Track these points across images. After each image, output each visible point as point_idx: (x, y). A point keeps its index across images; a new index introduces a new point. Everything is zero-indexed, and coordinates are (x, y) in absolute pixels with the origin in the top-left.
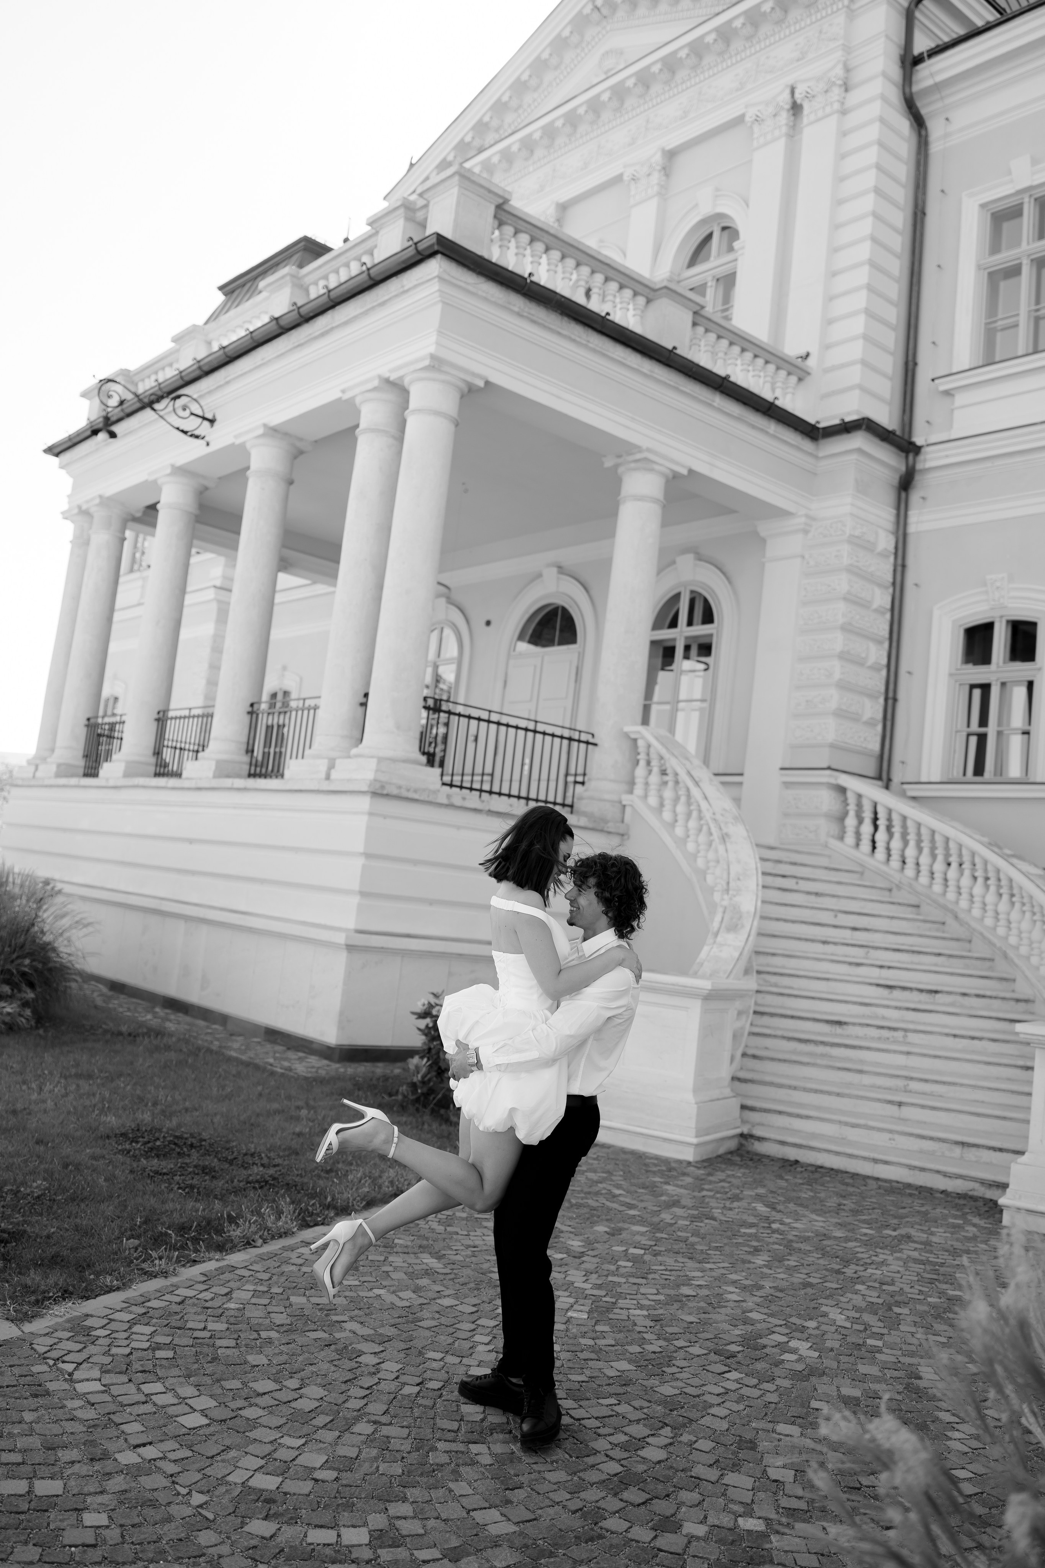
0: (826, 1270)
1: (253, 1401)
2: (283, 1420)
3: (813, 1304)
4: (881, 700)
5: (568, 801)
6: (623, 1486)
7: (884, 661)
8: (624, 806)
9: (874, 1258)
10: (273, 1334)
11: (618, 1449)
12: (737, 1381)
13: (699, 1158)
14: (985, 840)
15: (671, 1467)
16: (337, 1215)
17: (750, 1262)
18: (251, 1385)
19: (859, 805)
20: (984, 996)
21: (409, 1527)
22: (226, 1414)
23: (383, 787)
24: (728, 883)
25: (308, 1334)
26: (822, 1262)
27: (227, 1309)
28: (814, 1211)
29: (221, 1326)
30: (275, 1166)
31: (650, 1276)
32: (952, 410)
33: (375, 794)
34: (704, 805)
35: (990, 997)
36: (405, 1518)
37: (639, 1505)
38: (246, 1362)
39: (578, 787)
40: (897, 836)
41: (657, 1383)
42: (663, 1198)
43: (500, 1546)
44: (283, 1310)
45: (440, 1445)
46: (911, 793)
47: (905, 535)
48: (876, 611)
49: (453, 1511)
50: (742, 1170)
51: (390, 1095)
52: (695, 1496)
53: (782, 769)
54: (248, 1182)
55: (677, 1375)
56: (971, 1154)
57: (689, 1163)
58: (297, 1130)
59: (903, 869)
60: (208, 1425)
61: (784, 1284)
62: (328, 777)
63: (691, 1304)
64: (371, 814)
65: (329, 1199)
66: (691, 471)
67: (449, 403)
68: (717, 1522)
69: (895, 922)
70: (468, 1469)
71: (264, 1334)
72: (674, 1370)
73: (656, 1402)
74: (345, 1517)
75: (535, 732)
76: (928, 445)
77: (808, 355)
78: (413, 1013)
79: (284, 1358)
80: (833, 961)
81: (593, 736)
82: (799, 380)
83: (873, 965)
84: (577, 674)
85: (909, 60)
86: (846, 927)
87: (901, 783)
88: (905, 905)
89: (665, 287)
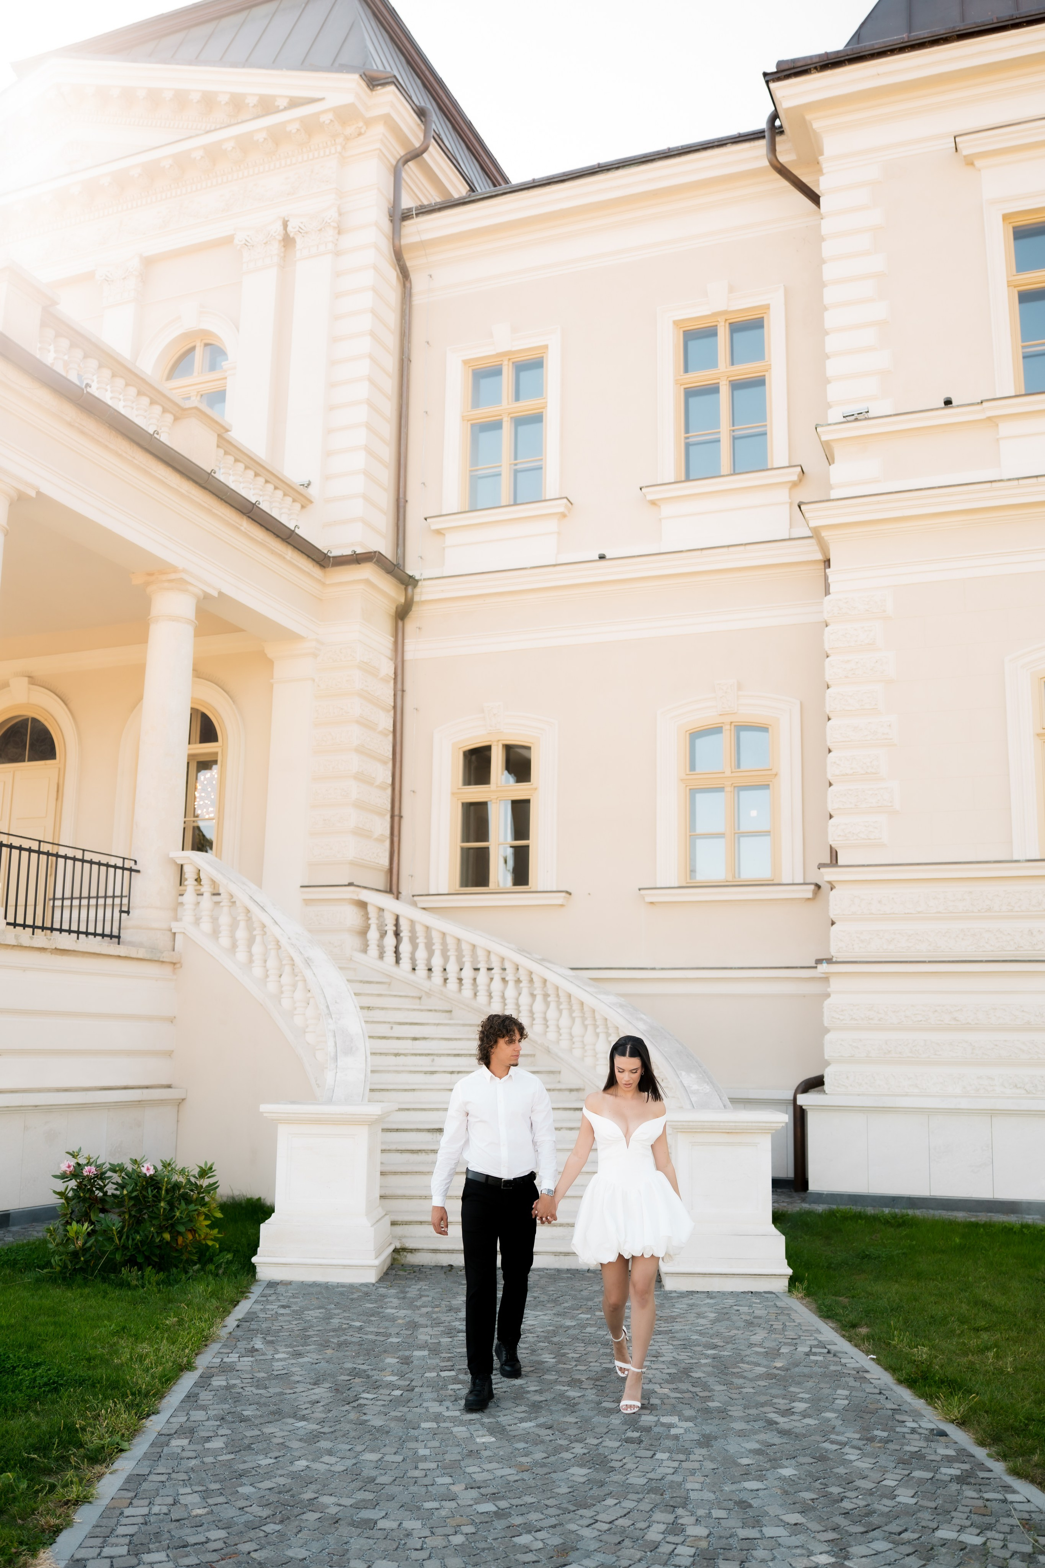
4: (388, 817)
5: (115, 931)
7: (390, 781)
8: (174, 934)
13: (377, 1280)
14: (514, 945)
19: (381, 919)
24: (328, 1007)
32: (444, 549)
40: (421, 947)
46: (423, 904)
47: (403, 661)
48: (382, 733)
53: (302, 887)
66: (220, 593)
67: (1, 511)
69: (440, 1028)
76: (424, 579)
77: (309, 484)
80: (411, 1072)
81: (136, 862)
82: (303, 507)
83: (445, 1072)
84: (58, 791)
85: (398, 216)
86: (406, 1038)
87: (413, 896)
88: (440, 1011)
89: (196, 408)
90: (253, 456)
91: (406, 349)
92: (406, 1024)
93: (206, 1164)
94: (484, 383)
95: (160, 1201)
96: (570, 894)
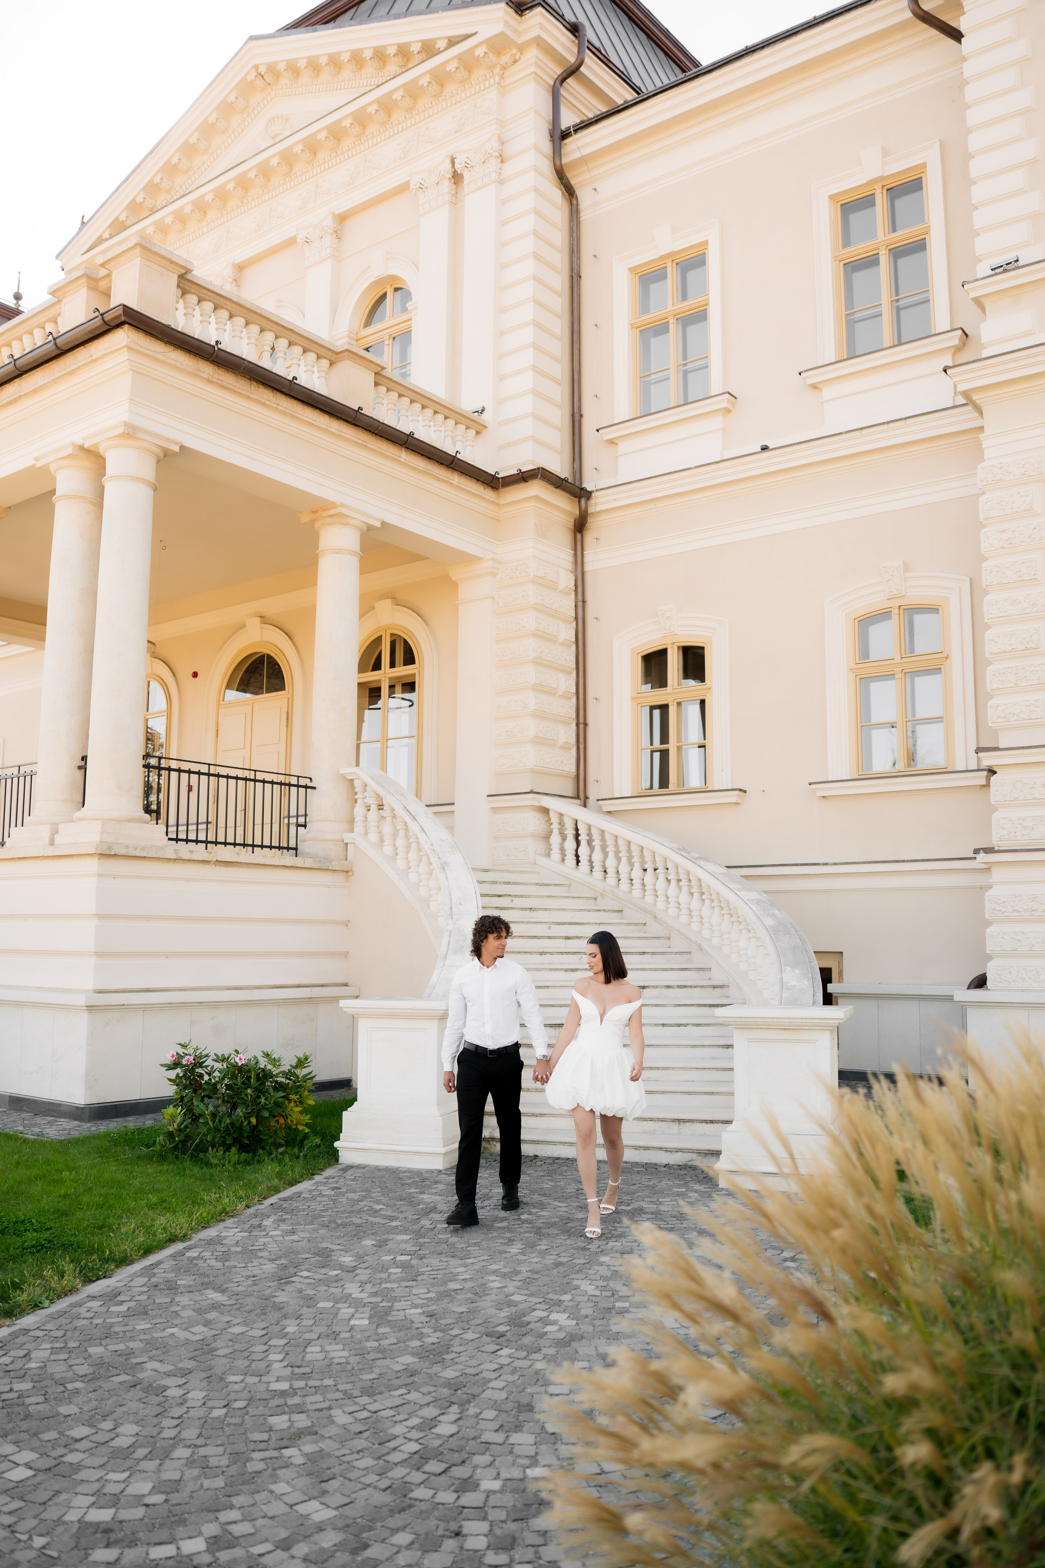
0: (573, 1248)
1: (73, 1447)
2: (105, 1459)
3: (566, 1280)
4: (574, 726)
5: (292, 844)
6: (424, 1461)
7: (574, 690)
8: (347, 844)
9: (613, 1232)
10: (79, 1385)
11: (414, 1431)
12: (509, 1356)
13: (448, 1166)
14: (675, 846)
15: (463, 1438)
16: (117, 1267)
17: (506, 1252)
18: (67, 1433)
19: (561, 824)
20: (685, 987)
21: (238, 1530)
22: (49, 1463)
23: (110, 848)
24: (451, 908)
25: (112, 1379)
26: (569, 1242)
27: (29, 1369)
28: (556, 1199)
29: (26, 1386)
30: (47, 1229)
31: (420, 1278)
32: (617, 458)
33: (102, 855)
34: (422, 837)
35: (691, 987)
36: (235, 1522)
37: (440, 1474)
38: (58, 1414)
39: (301, 828)
40: (597, 849)
41: (440, 1369)
42: (421, 1207)
43: (324, 1530)
44: (83, 1361)
45: (256, 1455)
46: (607, 809)
47: (584, 573)
48: (562, 644)
49: (277, 1508)
50: (488, 1171)
51: (148, 1147)
52: (486, 1459)
53: (488, 796)
54: (24, 1249)
55: (456, 1360)
56: (687, 1128)
57: (440, 1171)
58: (62, 1192)
59: (606, 878)
60: (35, 1476)
61: (538, 1267)
62: (52, 843)
63: (459, 1297)
64: (100, 875)
65: (108, 1252)
66: (383, 523)
67: (147, 469)
68: (508, 1476)
70: (284, 1471)
71: (70, 1386)
72: (453, 1355)
73: (441, 1386)
74: (180, 1531)
76: (598, 490)
77: (483, 411)
78: (162, 1065)
79: (94, 1404)
80: (551, 969)
81: (310, 779)
82: (478, 433)
84: (288, 719)
85: (558, 136)
86: (559, 937)
87: (598, 800)
88: (609, 911)
89: (347, 350)
91: (575, 266)
92: (565, 923)
93: (303, 1054)
94: (653, 288)
95: (246, 1089)
96: (745, 792)
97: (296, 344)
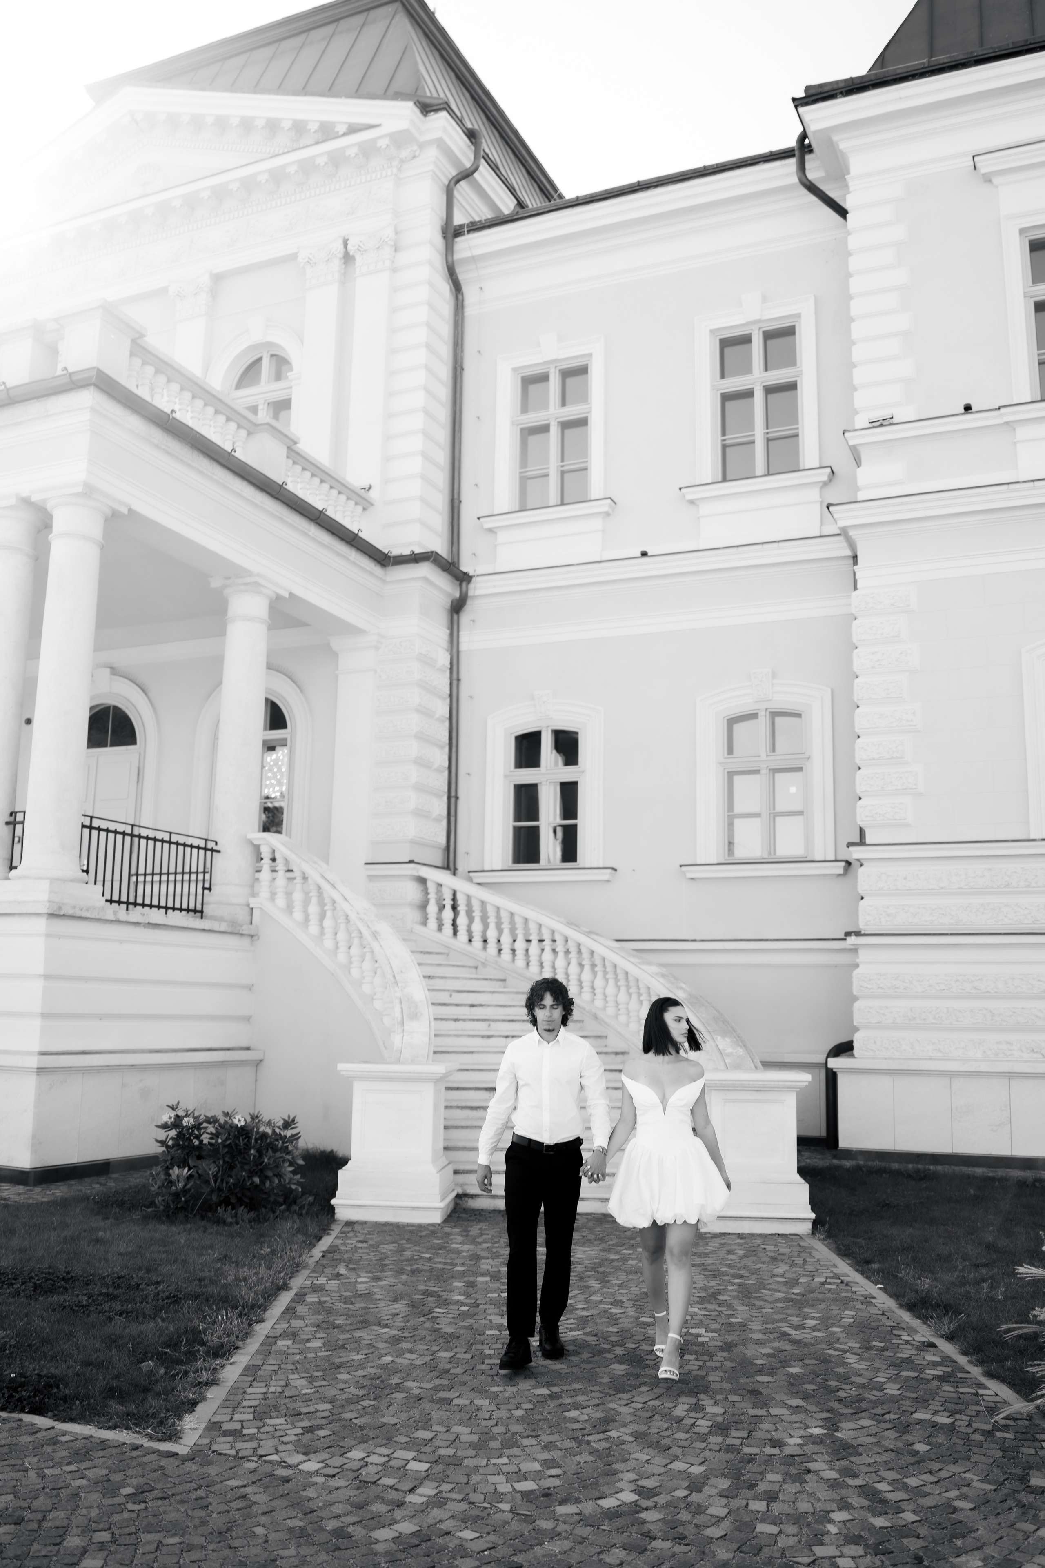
4: (445, 799)
5: (199, 907)
7: (446, 765)
8: (252, 909)
14: (564, 919)
19: (440, 894)
23: (58, 908)
24: (394, 976)
32: (496, 546)
33: (52, 915)
39: (206, 892)
40: (477, 920)
46: (476, 880)
47: (458, 652)
48: (439, 719)
53: (366, 864)
59: (485, 948)
64: (48, 935)
66: (291, 594)
67: (95, 528)
69: (495, 995)
75: (170, 842)
76: (479, 576)
77: (370, 488)
80: (469, 1036)
81: (216, 843)
82: (364, 509)
83: (500, 1036)
84: (138, 774)
85: (451, 232)
86: (465, 1005)
87: (469, 872)
88: (495, 980)
89: (268, 424)
90: (319, 465)
91: (459, 358)
92: (464, 991)
93: (289, 1116)
94: (533, 388)
95: (250, 1149)
96: (616, 870)
97: (221, 413)
